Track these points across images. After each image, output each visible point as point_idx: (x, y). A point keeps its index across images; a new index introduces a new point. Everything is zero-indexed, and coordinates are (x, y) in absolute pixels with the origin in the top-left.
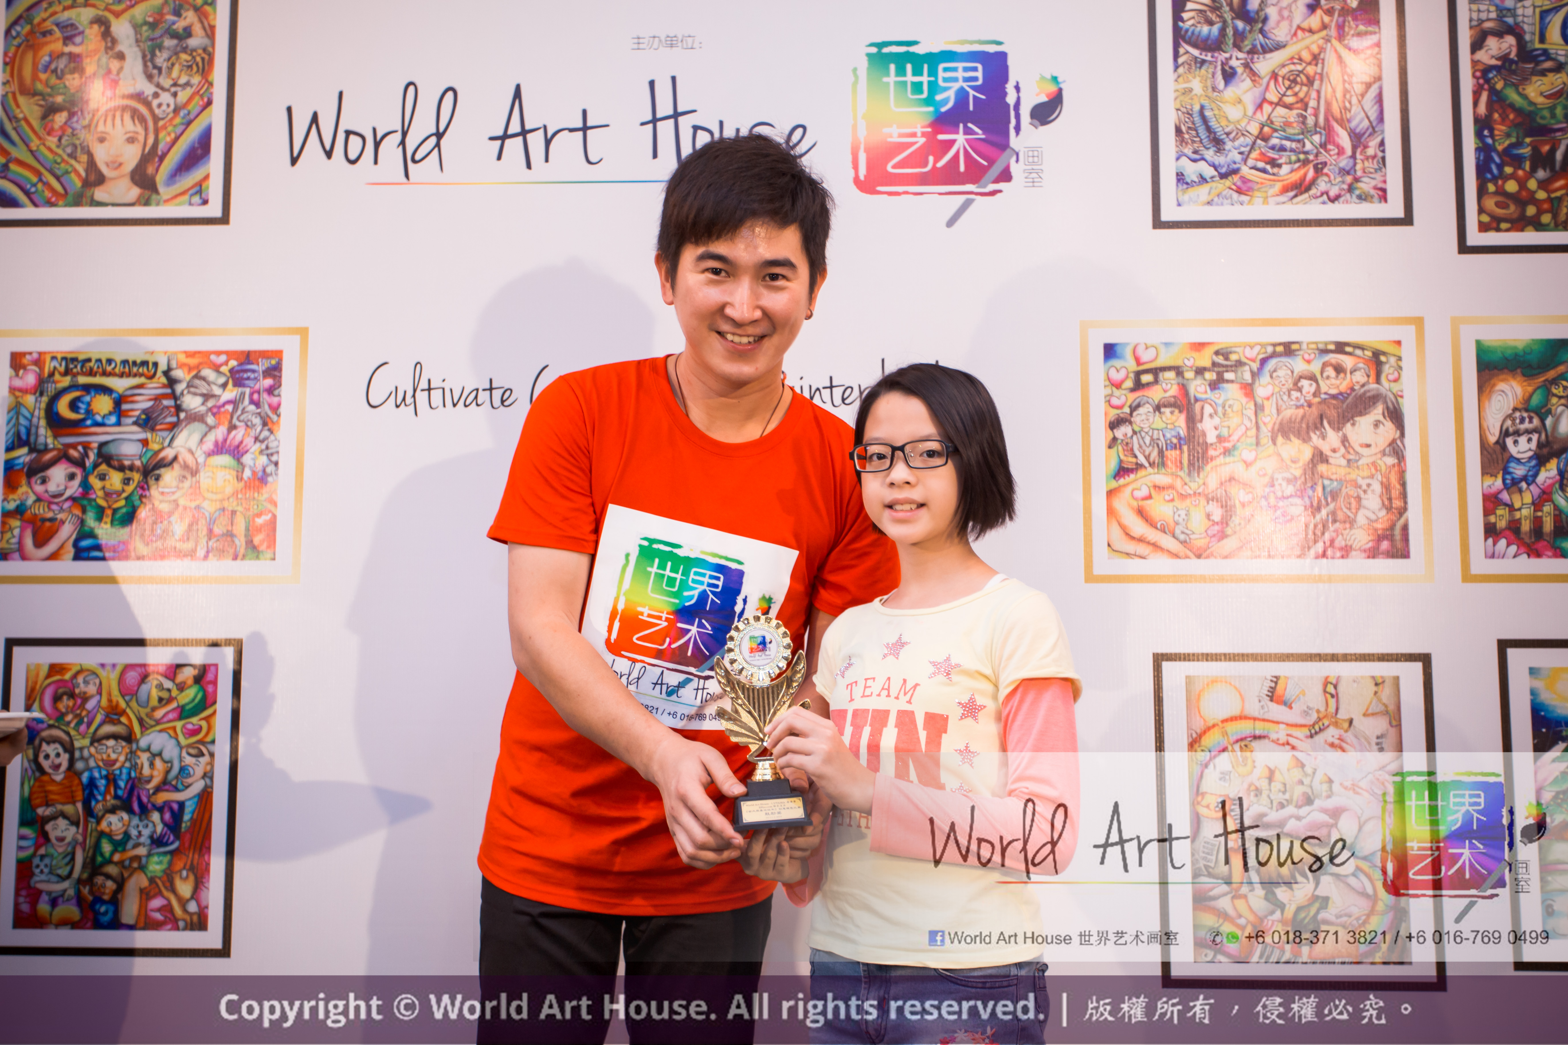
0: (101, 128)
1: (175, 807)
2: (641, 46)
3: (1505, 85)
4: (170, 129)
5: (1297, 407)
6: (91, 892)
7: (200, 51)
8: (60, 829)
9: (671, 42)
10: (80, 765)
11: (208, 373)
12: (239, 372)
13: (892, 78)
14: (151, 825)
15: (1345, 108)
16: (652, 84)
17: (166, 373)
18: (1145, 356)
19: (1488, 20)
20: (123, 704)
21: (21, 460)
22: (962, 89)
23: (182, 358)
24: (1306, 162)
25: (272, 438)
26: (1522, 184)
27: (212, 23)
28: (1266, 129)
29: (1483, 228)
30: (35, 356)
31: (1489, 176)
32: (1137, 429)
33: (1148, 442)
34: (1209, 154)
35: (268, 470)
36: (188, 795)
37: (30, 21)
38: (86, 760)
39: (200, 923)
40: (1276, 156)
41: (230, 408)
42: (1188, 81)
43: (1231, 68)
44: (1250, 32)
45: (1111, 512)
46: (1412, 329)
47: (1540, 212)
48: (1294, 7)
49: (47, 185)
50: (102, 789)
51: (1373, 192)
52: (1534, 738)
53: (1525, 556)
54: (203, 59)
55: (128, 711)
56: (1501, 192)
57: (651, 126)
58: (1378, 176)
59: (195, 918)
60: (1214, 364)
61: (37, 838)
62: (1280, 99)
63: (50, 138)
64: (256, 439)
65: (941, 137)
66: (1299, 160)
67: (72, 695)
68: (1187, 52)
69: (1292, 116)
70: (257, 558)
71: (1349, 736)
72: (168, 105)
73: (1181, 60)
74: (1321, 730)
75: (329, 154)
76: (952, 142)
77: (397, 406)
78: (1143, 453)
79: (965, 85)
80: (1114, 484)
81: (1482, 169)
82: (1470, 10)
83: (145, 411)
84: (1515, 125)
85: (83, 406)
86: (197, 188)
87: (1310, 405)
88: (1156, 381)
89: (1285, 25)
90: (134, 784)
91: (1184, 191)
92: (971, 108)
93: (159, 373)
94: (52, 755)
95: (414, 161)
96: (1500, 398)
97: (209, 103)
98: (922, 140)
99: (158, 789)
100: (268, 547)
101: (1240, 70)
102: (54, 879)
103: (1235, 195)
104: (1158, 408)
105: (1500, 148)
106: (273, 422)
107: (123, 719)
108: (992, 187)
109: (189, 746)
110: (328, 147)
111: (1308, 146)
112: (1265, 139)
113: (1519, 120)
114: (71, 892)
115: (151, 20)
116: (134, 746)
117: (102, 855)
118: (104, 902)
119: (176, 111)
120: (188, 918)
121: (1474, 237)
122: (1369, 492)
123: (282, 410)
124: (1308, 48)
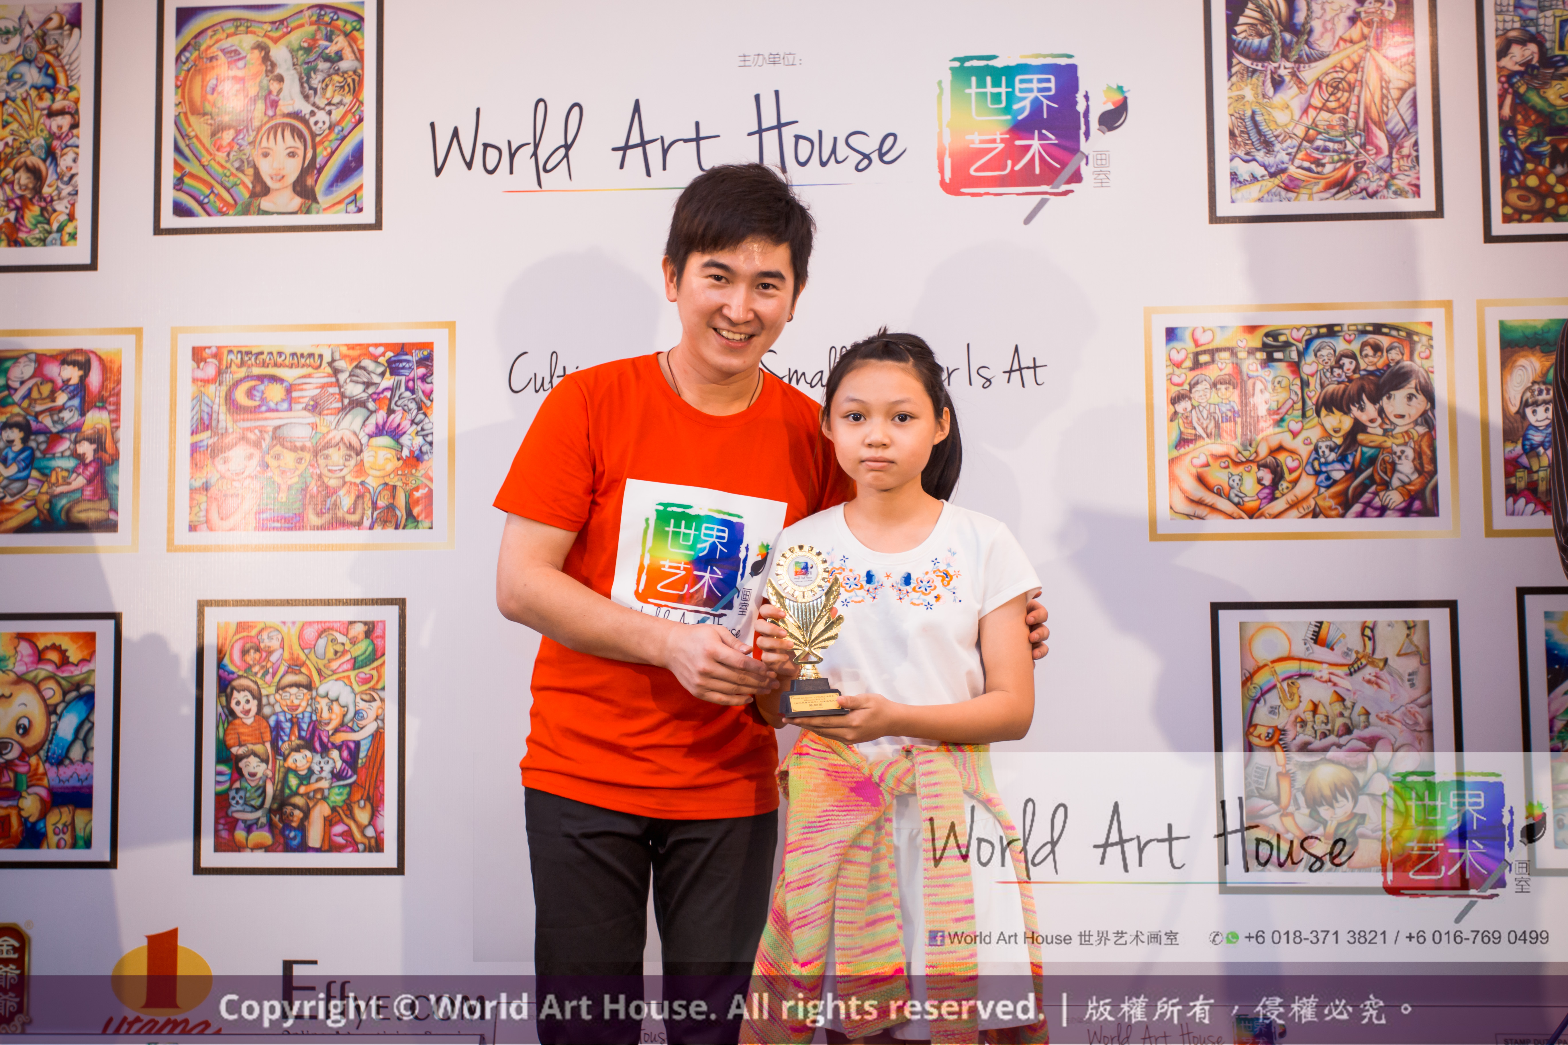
0: (264, 143)
1: (352, 745)
2: (747, 63)
3: (1528, 89)
4: (326, 144)
5: (1339, 383)
6: (281, 820)
7: (351, 73)
8: (252, 765)
9: (774, 59)
10: (267, 710)
11: (367, 363)
12: (395, 362)
13: (973, 90)
14: (331, 761)
15: (1383, 111)
16: (757, 97)
17: (330, 364)
18: (1203, 338)
19: (1513, 29)
20: (303, 657)
21: (205, 443)
22: (1036, 99)
23: (344, 350)
24: (1347, 161)
25: (427, 420)
26: (1542, 179)
27: (361, 47)
28: (1311, 132)
29: (1507, 219)
30: (214, 350)
31: (1512, 172)
32: (1196, 404)
33: (1205, 415)
34: (1260, 155)
35: (424, 449)
36: (363, 735)
37: (197, 47)
38: (273, 706)
39: (377, 846)
40: (1320, 157)
41: (388, 394)
42: (1242, 89)
43: (1280, 76)
44: (1297, 43)
45: (1173, 478)
46: (1442, 311)
47: (1558, 204)
48: (1336, 19)
49: (218, 195)
50: (288, 731)
51: (1407, 188)
52: (1548, 673)
53: (1542, 513)
54: (354, 80)
55: (308, 662)
56: (1523, 186)
57: (757, 136)
58: (1412, 173)
59: (373, 842)
60: (1265, 346)
61: (232, 774)
62: (1324, 105)
63: (220, 154)
64: (413, 422)
65: (1018, 143)
66: (1340, 160)
67: (258, 649)
68: (1240, 63)
69: (1335, 119)
70: (416, 527)
71: (1384, 674)
72: (324, 123)
73: (1234, 70)
74: (1359, 669)
75: (469, 165)
76: (1028, 147)
77: (537, 391)
78: (1201, 425)
79: (1039, 95)
80: (1175, 453)
81: (1506, 166)
82: (1497, 20)
83: (313, 398)
84: (1537, 126)
85: (258, 394)
86: (353, 197)
87: (1350, 380)
88: (1213, 361)
89: (1328, 36)
90: (315, 726)
91: (1237, 189)
92: (1045, 116)
93: (324, 364)
94: (243, 702)
95: (546, 171)
96: (1520, 372)
97: (361, 120)
98: (1001, 146)
99: (336, 731)
100: (426, 518)
101: (1287, 78)
102: (248, 809)
103: (1283, 192)
104: (1214, 385)
105: (1522, 146)
106: (428, 408)
107: (303, 670)
108: (1064, 188)
109: (362, 693)
110: (468, 159)
111: (1349, 147)
112: (1311, 141)
113: (1540, 121)
114: (264, 820)
115: (306, 45)
116: (314, 693)
117: (290, 788)
118: (292, 829)
119: (331, 128)
120: (367, 842)
121: (1499, 228)
122: (1403, 457)
123: (434, 396)
124: (1349, 57)
